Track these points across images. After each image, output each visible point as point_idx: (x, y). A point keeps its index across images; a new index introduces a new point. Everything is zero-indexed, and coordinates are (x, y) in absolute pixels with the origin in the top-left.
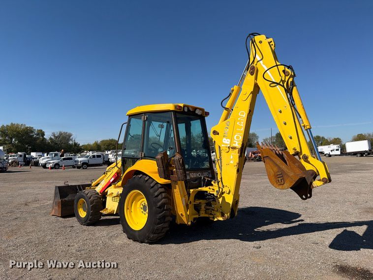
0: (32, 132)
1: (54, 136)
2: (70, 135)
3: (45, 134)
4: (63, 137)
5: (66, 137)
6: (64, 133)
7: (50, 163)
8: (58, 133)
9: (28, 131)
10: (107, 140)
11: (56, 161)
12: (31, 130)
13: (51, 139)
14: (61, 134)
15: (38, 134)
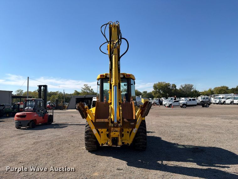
0: (169, 86)
1: (182, 87)
2: (192, 86)
3: (176, 86)
4: (187, 88)
5: (189, 87)
6: (188, 85)
7: (167, 104)
8: (184, 85)
9: (167, 86)
10: (219, 87)
11: (170, 103)
12: (169, 85)
13: (180, 89)
14: (186, 85)
15: (172, 87)
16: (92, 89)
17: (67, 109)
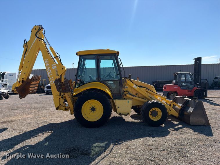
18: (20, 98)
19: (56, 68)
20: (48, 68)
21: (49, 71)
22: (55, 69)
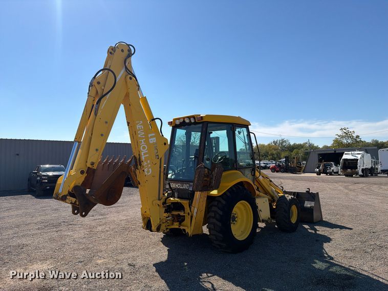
16: (358, 137)
17: (304, 172)
18: (74, 213)
19: (155, 141)
20: (143, 140)
21: (144, 148)
22: (154, 144)
